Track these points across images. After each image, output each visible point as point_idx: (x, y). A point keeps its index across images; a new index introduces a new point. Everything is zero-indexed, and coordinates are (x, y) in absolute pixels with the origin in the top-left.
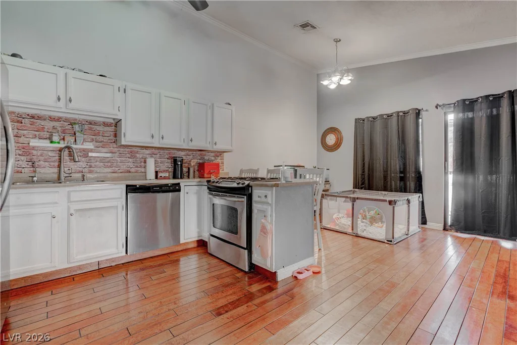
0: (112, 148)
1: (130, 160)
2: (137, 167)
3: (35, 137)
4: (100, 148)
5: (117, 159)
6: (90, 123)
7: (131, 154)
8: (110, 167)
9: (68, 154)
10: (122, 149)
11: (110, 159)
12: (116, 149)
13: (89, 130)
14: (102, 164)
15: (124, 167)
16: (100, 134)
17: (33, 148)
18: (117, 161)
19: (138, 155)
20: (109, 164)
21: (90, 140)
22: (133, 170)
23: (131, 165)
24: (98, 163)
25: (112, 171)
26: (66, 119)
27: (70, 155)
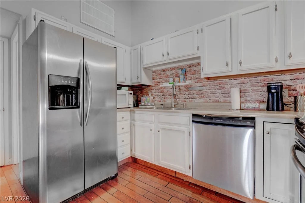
0: (204, 83)
1: (219, 91)
2: (225, 97)
3: (165, 81)
4: (196, 84)
5: (208, 90)
6: (190, 67)
7: (220, 85)
8: (204, 97)
9: (179, 90)
10: (212, 82)
11: (203, 91)
12: (207, 83)
13: (190, 71)
14: (197, 95)
15: (213, 98)
16: (196, 73)
17: (165, 88)
18: (208, 92)
19: (226, 86)
20: (202, 95)
21: (190, 79)
22: (221, 100)
23: (220, 95)
24: (195, 95)
25: (205, 101)
26: (177, 67)
27: (180, 91)
